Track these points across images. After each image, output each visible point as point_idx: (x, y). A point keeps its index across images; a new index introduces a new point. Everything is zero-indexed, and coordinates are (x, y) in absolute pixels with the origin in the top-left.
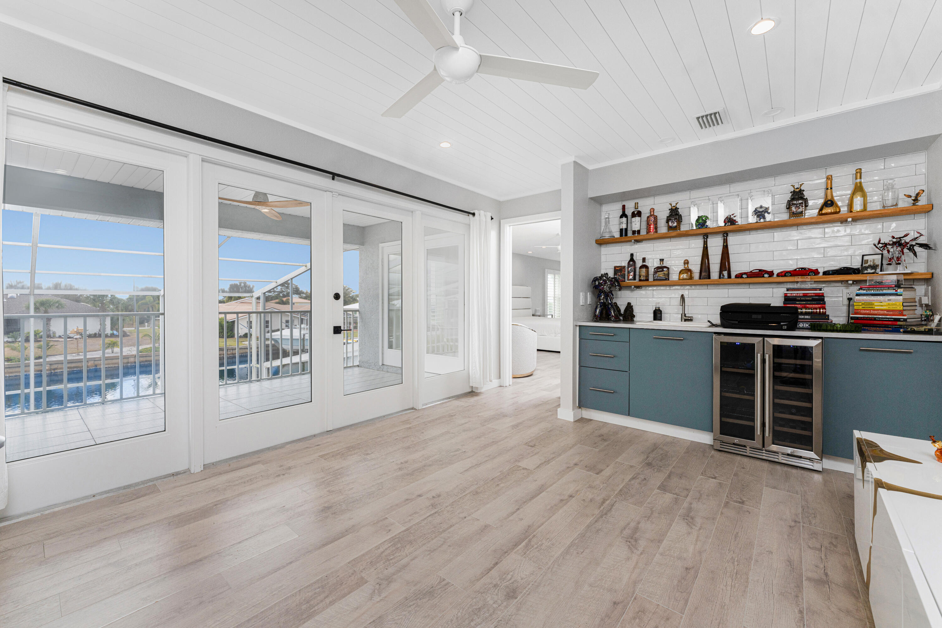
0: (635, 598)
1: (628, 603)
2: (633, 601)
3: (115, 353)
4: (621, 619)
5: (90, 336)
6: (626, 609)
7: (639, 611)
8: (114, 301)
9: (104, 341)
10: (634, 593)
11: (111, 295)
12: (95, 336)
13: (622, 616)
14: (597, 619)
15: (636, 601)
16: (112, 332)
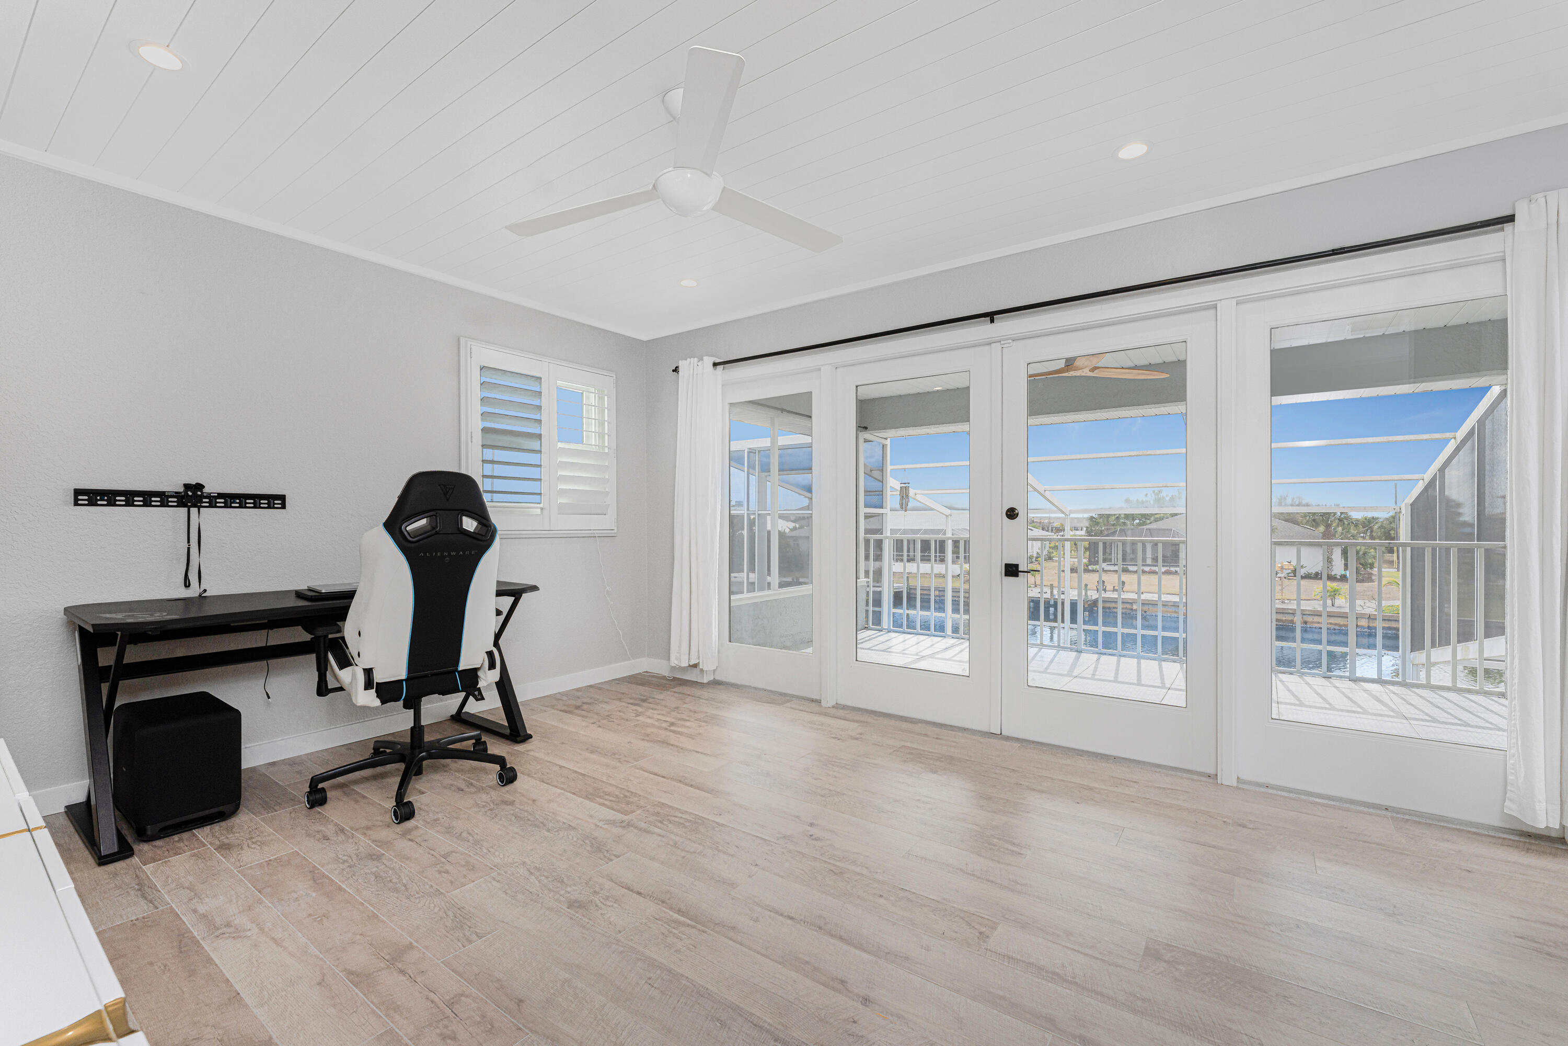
0: (520, 1029)
1: (514, 1017)
2: (515, 1025)
3: (1338, 607)
4: (490, 1000)
5: (1307, 577)
6: (505, 1012)
7: (493, 1027)
8: (1343, 520)
9: (1325, 586)
10: (531, 1031)
11: (1341, 513)
12: (1317, 576)
13: (492, 1002)
14: (502, 975)
15: (514, 1028)
16: (1343, 573)
